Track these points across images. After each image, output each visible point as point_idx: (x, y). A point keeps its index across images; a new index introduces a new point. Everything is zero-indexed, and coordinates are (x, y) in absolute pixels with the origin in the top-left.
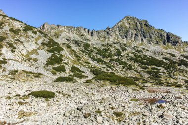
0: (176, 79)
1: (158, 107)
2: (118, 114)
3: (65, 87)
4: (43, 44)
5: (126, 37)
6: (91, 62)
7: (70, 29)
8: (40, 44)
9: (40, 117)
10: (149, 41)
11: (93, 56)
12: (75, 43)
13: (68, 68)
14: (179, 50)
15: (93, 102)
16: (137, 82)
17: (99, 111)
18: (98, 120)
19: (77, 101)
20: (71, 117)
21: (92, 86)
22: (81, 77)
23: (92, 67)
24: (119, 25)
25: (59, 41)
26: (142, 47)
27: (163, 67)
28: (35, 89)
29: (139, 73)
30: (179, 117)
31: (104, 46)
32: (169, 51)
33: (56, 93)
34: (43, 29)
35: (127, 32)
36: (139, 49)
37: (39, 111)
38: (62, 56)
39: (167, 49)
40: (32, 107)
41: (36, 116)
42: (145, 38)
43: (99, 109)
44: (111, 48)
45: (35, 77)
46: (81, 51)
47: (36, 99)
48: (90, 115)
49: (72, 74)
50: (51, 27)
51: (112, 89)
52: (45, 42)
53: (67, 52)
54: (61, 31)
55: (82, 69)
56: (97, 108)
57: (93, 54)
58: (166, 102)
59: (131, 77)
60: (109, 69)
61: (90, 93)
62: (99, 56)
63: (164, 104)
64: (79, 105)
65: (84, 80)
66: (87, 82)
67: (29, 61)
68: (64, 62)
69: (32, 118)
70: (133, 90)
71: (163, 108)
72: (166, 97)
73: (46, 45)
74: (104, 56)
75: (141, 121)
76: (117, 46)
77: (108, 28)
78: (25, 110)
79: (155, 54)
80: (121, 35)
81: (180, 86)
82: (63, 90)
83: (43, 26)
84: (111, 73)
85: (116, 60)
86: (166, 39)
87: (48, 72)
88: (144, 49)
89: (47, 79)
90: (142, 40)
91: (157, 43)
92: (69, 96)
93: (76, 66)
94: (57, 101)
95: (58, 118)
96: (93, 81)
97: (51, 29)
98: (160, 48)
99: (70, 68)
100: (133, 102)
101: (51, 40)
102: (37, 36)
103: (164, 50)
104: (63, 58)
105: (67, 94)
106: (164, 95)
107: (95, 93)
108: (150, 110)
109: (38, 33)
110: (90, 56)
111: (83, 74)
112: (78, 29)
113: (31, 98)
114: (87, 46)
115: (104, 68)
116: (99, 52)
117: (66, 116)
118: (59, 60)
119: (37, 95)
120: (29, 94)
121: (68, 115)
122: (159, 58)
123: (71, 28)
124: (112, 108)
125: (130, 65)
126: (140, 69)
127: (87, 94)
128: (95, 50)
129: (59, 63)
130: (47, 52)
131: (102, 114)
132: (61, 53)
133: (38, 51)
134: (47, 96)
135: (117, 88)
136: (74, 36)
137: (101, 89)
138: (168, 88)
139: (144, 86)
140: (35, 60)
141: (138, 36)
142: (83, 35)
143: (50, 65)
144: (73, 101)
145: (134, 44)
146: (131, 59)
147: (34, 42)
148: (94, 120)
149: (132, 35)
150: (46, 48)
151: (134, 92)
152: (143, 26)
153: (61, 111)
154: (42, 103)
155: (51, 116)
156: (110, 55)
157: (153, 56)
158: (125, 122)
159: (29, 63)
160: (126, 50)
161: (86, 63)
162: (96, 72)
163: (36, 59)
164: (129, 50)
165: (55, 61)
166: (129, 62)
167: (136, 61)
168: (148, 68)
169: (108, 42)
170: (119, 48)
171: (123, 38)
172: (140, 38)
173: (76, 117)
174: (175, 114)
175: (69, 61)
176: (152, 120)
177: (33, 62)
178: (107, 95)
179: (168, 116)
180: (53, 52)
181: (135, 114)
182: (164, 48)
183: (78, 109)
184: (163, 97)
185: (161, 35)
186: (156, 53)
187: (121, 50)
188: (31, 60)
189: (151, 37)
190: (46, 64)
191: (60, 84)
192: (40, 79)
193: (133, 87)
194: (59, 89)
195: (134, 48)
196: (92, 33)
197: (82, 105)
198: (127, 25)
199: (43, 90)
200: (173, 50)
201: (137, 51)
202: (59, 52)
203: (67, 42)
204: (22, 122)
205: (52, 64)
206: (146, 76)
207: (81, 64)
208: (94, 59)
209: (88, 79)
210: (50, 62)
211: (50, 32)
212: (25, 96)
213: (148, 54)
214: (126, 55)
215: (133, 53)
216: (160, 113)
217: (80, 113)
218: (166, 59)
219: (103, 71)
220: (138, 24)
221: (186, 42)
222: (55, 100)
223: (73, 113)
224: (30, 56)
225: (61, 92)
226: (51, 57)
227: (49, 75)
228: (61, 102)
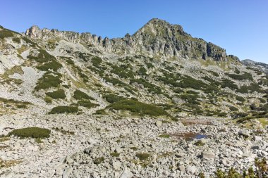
0: (219, 106)
1: (196, 144)
2: (142, 157)
3: (66, 120)
4: (30, 57)
5: (153, 48)
6: (104, 84)
7: (71, 35)
8: (25, 57)
9: (27, 166)
10: (184, 55)
11: (107, 75)
12: (80, 56)
13: (69, 94)
14: (223, 66)
15: (107, 141)
16: (168, 111)
17: (115, 154)
18: (115, 167)
19: (84, 141)
20: (75, 163)
21: (105, 118)
22: (89, 106)
23: (105, 92)
24: (143, 31)
25: (55, 53)
26: (174, 62)
27: (203, 90)
28: (19, 126)
29: (171, 98)
30: (222, 156)
31: (122, 61)
32: (210, 67)
33: (52, 131)
34: (29, 34)
35: (153, 42)
36: (171, 65)
37: (26, 158)
38: (60, 75)
39: (207, 65)
40: (15, 152)
41: (22, 166)
42: (178, 50)
43: (115, 151)
44: (131, 64)
45: (19, 107)
46: (88, 68)
47: (21, 141)
48: (102, 159)
49: (76, 102)
50: (43, 33)
51: (133, 121)
52: (33, 55)
53: (67, 70)
54: (58, 39)
55: (91, 94)
56: (113, 149)
57: (106, 72)
58: (206, 137)
59: (160, 105)
60: (129, 93)
61: (102, 128)
62: (115, 76)
63: (203, 140)
64: (88, 146)
65: (93, 110)
66: (98, 112)
67: (9, 83)
68: (63, 84)
69: (16, 168)
70: (163, 122)
71: (203, 144)
72: (206, 131)
73: (36, 59)
74: (122, 76)
75: (174, 164)
76: (140, 61)
77: (127, 36)
78: (4, 158)
79: (192, 72)
80: (146, 46)
81: (223, 115)
82: (62, 125)
83: (30, 30)
84: (133, 99)
85: (138, 81)
86: (205, 52)
87: (39, 99)
88: (177, 65)
89: (37, 111)
90: (174, 53)
91: (195, 57)
92: (72, 133)
93: (82, 90)
94: (54, 142)
95: (56, 167)
96: (107, 111)
97: (43, 35)
98: (197, 64)
99: (73, 93)
100: (162, 139)
101: (43, 52)
102: (20, 46)
103: (203, 67)
104: (62, 79)
105: (68, 132)
106: (203, 127)
107: (110, 128)
108: (186, 149)
109: (21, 41)
110: (101, 76)
111: (92, 101)
112: (84, 36)
113: (12, 139)
114: (97, 61)
115: (122, 92)
116: (115, 69)
117: (68, 163)
118: (56, 82)
119: (21, 134)
120: (10, 134)
121: (70, 161)
122: (197, 77)
123: (73, 35)
124: (135, 149)
125: (158, 88)
126: (171, 94)
127: (99, 130)
128: (108, 67)
129: (56, 86)
130: (37, 70)
131: (121, 157)
132: (58, 71)
133: (23, 68)
134: (38, 134)
135: (141, 121)
136: (78, 46)
137: (119, 122)
138: (209, 118)
139: (177, 116)
140: (19, 82)
141: (168, 46)
142: (90, 45)
143: (42, 90)
144: (77, 141)
145: (164, 59)
146: (160, 79)
147: (16, 56)
148: (108, 166)
149: (161, 45)
150: (36, 64)
151: (164, 124)
152: (176, 33)
153: (60, 156)
154: (30, 146)
155: (44, 164)
156: (131, 74)
157: (189, 75)
158: (152, 166)
159: (9, 86)
160: (153, 66)
161: (96, 85)
162: (110, 98)
163: (20, 80)
164: (157, 66)
165: (49, 84)
166: (157, 84)
167: (166, 82)
168: (182, 91)
169: (128, 56)
170: (143, 64)
171: (148, 50)
172: (171, 50)
173: (83, 163)
174: (218, 152)
175: (71, 83)
176: (188, 161)
177: (16, 86)
178: (127, 131)
179: (209, 156)
180: (47, 70)
181: (165, 155)
182: (203, 64)
183: (85, 152)
184: (202, 131)
185: (200, 47)
186: (192, 70)
187: (146, 67)
188: (11, 83)
189: (186, 49)
190: (36, 88)
191: (58, 117)
192: (27, 111)
193: (163, 118)
194: (57, 125)
195: (164, 64)
196: (104, 42)
197: (91, 146)
198: (154, 32)
199: (31, 126)
200: (215, 67)
201: (168, 68)
202: (55, 70)
203: (68, 56)
205: (44, 89)
206: (180, 102)
207: (89, 87)
208: (107, 80)
209: (100, 108)
210: (42, 84)
211: (41, 40)
212: (3, 136)
213: (182, 72)
214: (153, 74)
215: (162, 71)
216: (199, 152)
217: (89, 158)
218: (206, 78)
219: (120, 97)
220: (169, 30)
221: (232, 56)
222: (51, 141)
223: (78, 157)
224: (10, 77)
225: (60, 128)
226: (44, 77)
227: (41, 104)
228: (60, 143)
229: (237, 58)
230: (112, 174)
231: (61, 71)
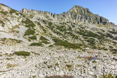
0: (104, 45)
1: (93, 62)
2: (68, 66)
3: (37, 49)
4: (22, 22)
5: (75, 19)
6: (53, 34)
7: (40, 12)
8: (20, 22)
9: (20, 67)
10: (89, 22)
11: (54, 30)
12: (43, 22)
13: (38, 38)
14: (107, 27)
15: (54, 59)
16: (81, 47)
17: (57, 64)
18: (57, 70)
19: (44, 58)
20: (40, 67)
21: (53, 48)
22: (46, 43)
23: (53, 37)
24: (71, 11)
25: (33, 20)
26: (85, 25)
27: (97, 38)
28: (18, 50)
29: (82, 41)
30: (105, 68)
31: (61, 24)
32: (101, 28)
33: (31, 53)
34: (22, 12)
35: (75, 16)
36: (83, 26)
37: (20, 64)
38: (35, 29)
39: (100, 27)
40: (16, 61)
41: (18, 67)
42: (87, 19)
43: (57, 63)
44: (65, 25)
45: (18, 42)
46: (46, 27)
47: (18, 57)
48: (51, 66)
49: (41, 41)
50: (28, 11)
51: (65, 50)
52: (24, 20)
53: (38, 27)
54: (34, 14)
55: (47, 38)
58: (98, 59)
59: (77, 44)
60: (64, 38)
61: (52, 53)
62: (58, 31)
63: (96, 60)
64: (45, 60)
65: (48, 45)
66: (50, 46)
67: (14, 32)
68: (36, 33)
69: (16, 68)
70: (79, 51)
71: (96, 62)
73: (25, 22)
74: (61, 30)
75: (83, 70)
76: (69, 24)
77: (64, 13)
78: (11, 63)
79: (92, 29)
80: (72, 18)
81: (106, 50)
82: (35, 51)
83: (23, 10)
84: (65, 41)
85: (68, 33)
86: (99, 21)
87: (26, 40)
88: (86, 26)
89: (25, 44)
90: (85, 21)
91: (94, 23)
92: (39, 54)
93: (44, 36)
94: (31, 58)
95: (32, 68)
96: (54, 46)
98: (95, 26)
99: (40, 37)
100: (78, 59)
101: (28, 19)
102: (19, 17)
103: (98, 28)
104: (35, 31)
105: (37, 54)
106: (97, 55)
107: (55, 53)
108: (88, 64)
109: (19, 14)
110: (52, 30)
111: (48, 41)
112: (45, 13)
113: (15, 56)
114: (50, 24)
115: (61, 38)
116: (58, 28)
117: (37, 67)
118: (33, 32)
119: (18, 54)
120: (14, 53)
121: (38, 66)
122: (94, 32)
123: (41, 12)
124: (65, 63)
125: (77, 36)
126: (83, 39)
127: (50, 53)
128: (55, 26)
129: (33, 34)
130: (25, 27)
131: (59, 66)
132: (34, 28)
133: (19, 26)
134: (25, 54)
135: (69, 51)
136: (42, 17)
137: (59, 51)
138: (100, 50)
139: (85, 49)
140: (18, 32)
141: (82, 18)
142: (48, 17)
143: (27, 35)
144: (41, 58)
145: (80, 23)
146: (78, 32)
147: (17, 20)
148: (54, 69)
149: (79, 17)
150: (25, 24)
152: (86, 12)
153: (34, 64)
154: (22, 59)
155: (27, 67)
156: (65, 30)
157: (91, 31)
158: (73, 71)
159: (14, 33)
160: (75, 27)
161: (50, 34)
162: (56, 40)
163: (18, 31)
164: (77, 27)
165: (30, 33)
166: (77, 35)
167: (81, 34)
168: (88, 38)
169: (64, 22)
171: (73, 19)
172: (83, 19)
173: (43, 67)
174: (103, 66)
175: (39, 33)
176: (89, 69)
177: (16, 33)
178: (62, 55)
179: (99, 67)
180: (29, 27)
181: (79, 66)
182: (98, 26)
183: (44, 63)
184: (96, 56)
185: (97, 18)
186: (93, 29)
187: (72, 27)
188: (15, 32)
189: (90, 19)
190: (24, 35)
191: (33, 47)
192: (21, 44)
193: (78, 50)
194: (33, 51)
195: (80, 26)
196: (54, 16)
197: (47, 60)
198: (76, 11)
199: (22, 51)
200: (103, 28)
201: (82, 28)
202: (33, 27)
203: (38, 21)
204: (9, 70)
205: (28, 35)
206: (87, 43)
207: (47, 35)
208: (55, 32)
209: (51, 44)
210: (27, 33)
211: (27, 14)
212: (11, 54)
213: (88, 30)
214: (75, 30)
215: (79, 29)
216: (94, 65)
217: (46, 65)
218: (99, 33)
219: (60, 40)
220: (83, 11)
221: (112, 23)
222: (30, 57)
223: (41, 65)
224: (14, 30)
225: (34, 52)
226: (28, 30)
227: (27, 42)
228: (34, 58)
229: (114, 24)
230: (55, 73)
231: (35, 28)
